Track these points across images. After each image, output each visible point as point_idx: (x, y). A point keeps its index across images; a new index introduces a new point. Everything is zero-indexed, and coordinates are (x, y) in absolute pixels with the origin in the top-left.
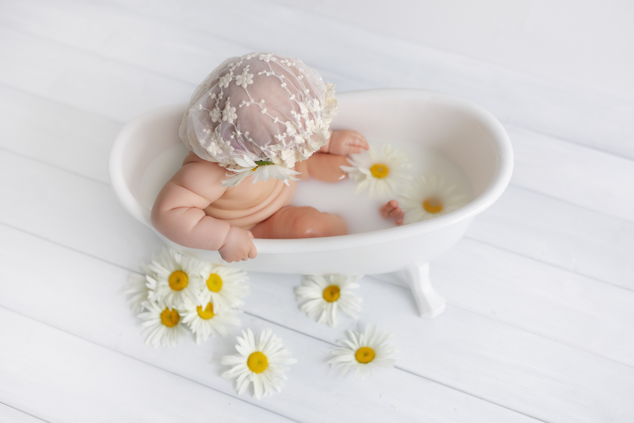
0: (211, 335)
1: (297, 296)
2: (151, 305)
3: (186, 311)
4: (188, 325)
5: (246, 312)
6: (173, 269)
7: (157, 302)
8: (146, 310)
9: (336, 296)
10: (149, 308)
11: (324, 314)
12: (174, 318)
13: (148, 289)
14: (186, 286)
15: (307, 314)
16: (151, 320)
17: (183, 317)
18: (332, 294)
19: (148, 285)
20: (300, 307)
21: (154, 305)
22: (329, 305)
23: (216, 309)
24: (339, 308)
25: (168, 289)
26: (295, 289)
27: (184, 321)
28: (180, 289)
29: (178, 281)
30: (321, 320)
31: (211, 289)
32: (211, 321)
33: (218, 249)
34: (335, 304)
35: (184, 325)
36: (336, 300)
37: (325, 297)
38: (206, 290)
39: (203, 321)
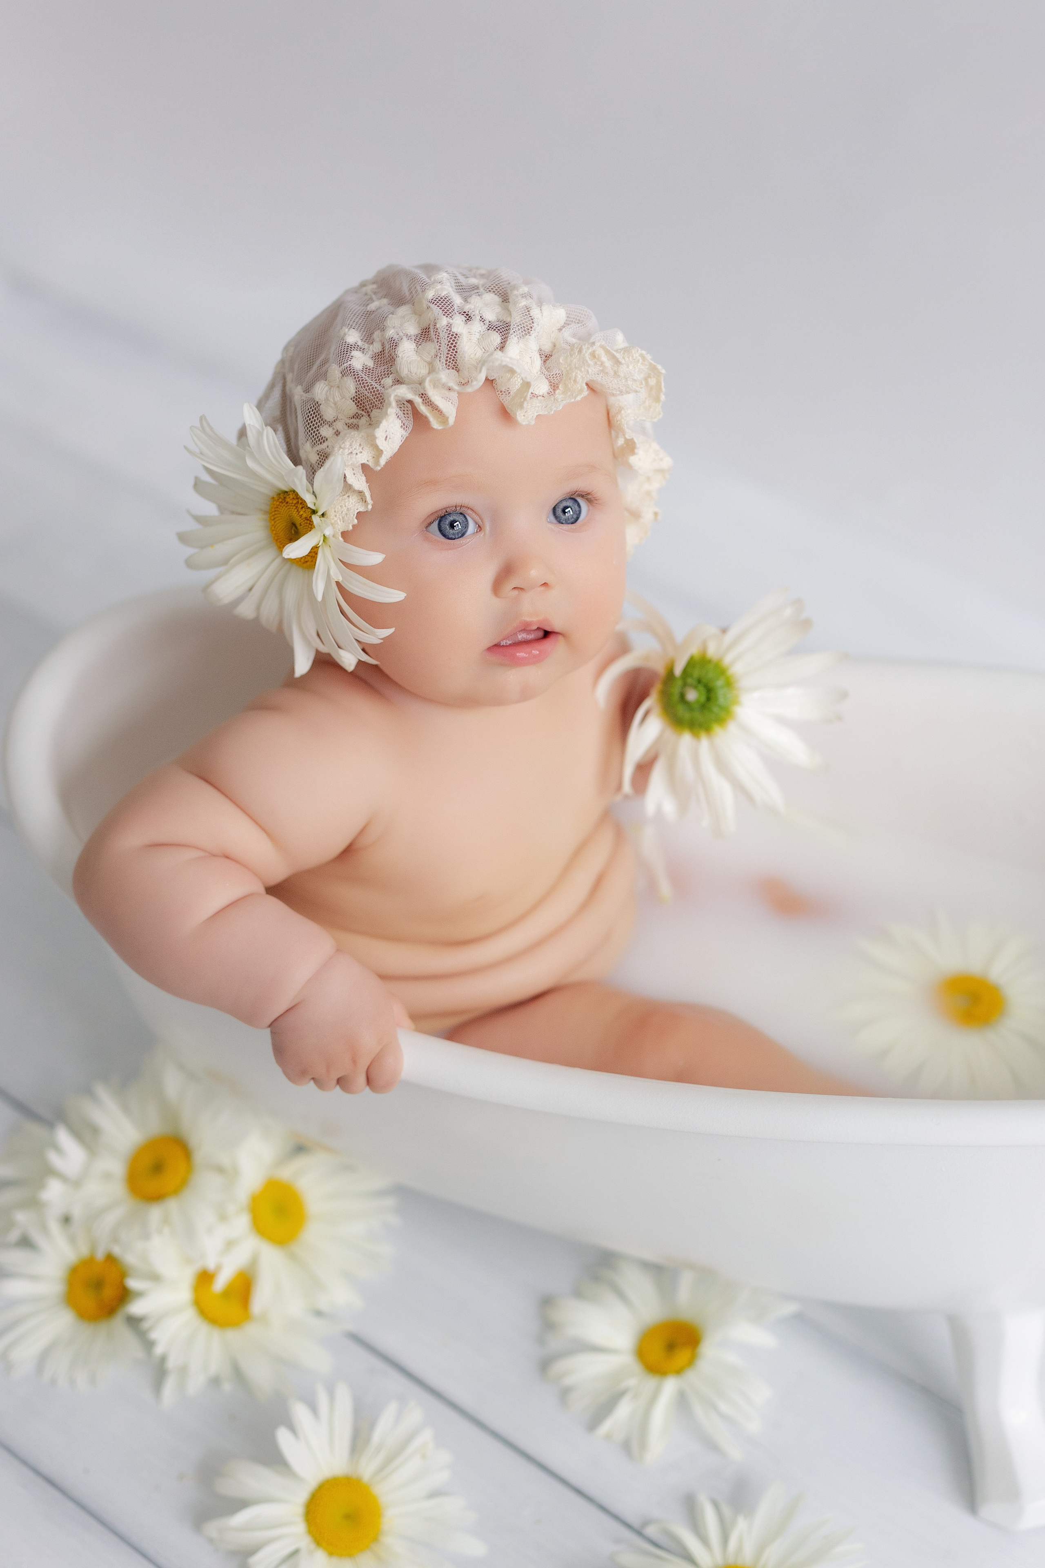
0: (215, 1382)
1: (548, 1326)
2: (44, 1228)
3: (155, 1277)
4: (145, 1325)
5: (356, 1338)
6: (155, 1127)
7: (66, 1220)
8: (25, 1243)
9: (682, 1356)
10: (37, 1237)
11: (624, 1411)
12: (109, 1292)
13: (50, 1171)
14: (176, 1191)
15: (565, 1394)
16: (33, 1278)
17: (139, 1294)
18: (671, 1347)
19: (54, 1158)
20: (545, 1365)
21: (54, 1227)
22: (651, 1382)
23: (261, 1300)
24: (682, 1401)
25: (117, 1189)
26: (547, 1302)
27: (136, 1308)
28: (156, 1198)
29: (158, 1168)
30: (606, 1427)
31: (259, 1228)
32: (232, 1335)
33: (269, 1023)
34: (670, 1386)
35: (134, 1322)
36: (679, 1372)
37: (641, 1353)
38: (242, 1223)
39: (204, 1329)
